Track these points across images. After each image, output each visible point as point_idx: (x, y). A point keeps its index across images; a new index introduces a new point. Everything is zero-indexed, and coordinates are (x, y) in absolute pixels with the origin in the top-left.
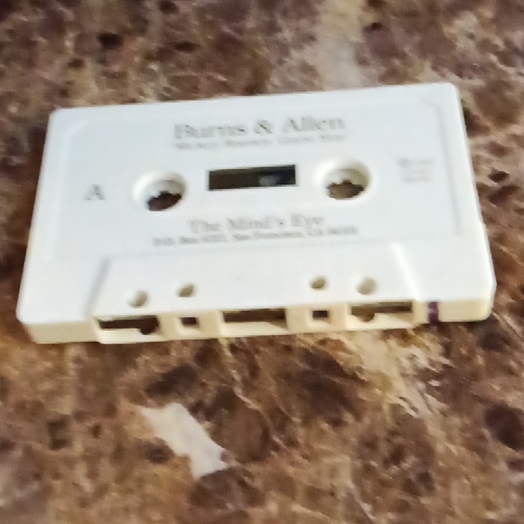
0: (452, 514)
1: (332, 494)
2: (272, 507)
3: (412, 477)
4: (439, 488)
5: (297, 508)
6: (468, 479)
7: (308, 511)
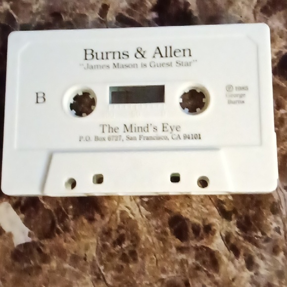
0: (144, 274)
1: (85, 259)
2: (54, 264)
3: (127, 252)
4: (140, 259)
5: (66, 266)
6: (155, 256)
7: (72, 268)
